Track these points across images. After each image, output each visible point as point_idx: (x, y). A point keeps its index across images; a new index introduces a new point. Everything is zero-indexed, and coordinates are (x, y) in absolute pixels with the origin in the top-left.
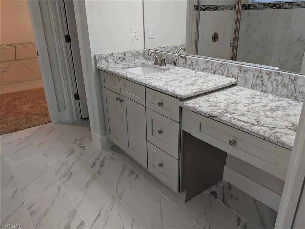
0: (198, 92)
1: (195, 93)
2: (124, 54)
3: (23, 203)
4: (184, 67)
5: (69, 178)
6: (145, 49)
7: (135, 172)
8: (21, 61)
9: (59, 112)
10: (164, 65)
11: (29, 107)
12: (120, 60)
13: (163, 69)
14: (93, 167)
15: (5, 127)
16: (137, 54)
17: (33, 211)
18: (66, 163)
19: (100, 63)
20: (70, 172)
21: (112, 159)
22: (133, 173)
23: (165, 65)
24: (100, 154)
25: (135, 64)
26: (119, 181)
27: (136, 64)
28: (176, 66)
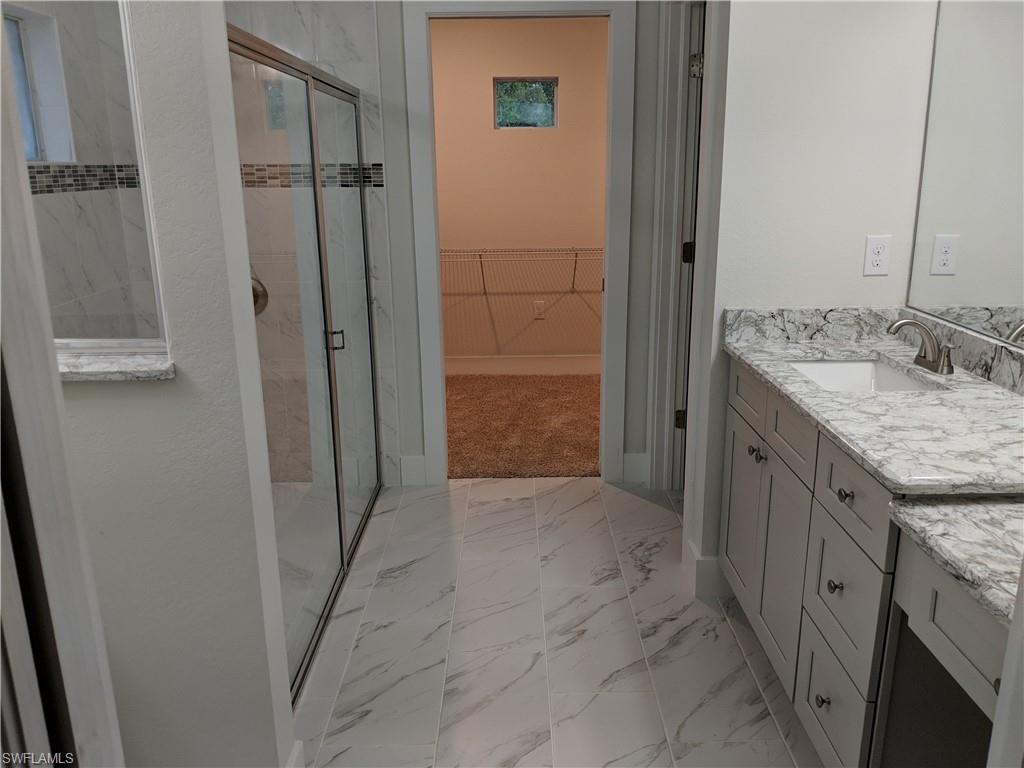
0: (971, 484)
1: (955, 486)
2: (825, 318)
3: (443, 661)
4: (1013, 390)
5: (572, 642)
6: (907, 306)
7: (763, 701)
8: (583, 295)
9: (625, 452)
10: (945, 371)
11: (566, 421)
12: (805, 334)
13: (933, 382)
14: (648, 636)
15: (489, 461)
16: (872, 321)
17: (453, 690)
18: (584, 598)
19: (736, 335)
20: (581, 627)
21: (712, 634)
22: (756, 699)
23: (951, 371)
24: (685, 608)
25: (849, 353)
26: (700, 706)
27: (853, 352)
28: (989, 379)
